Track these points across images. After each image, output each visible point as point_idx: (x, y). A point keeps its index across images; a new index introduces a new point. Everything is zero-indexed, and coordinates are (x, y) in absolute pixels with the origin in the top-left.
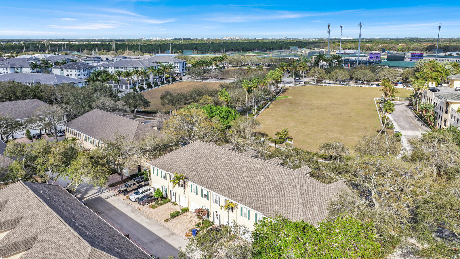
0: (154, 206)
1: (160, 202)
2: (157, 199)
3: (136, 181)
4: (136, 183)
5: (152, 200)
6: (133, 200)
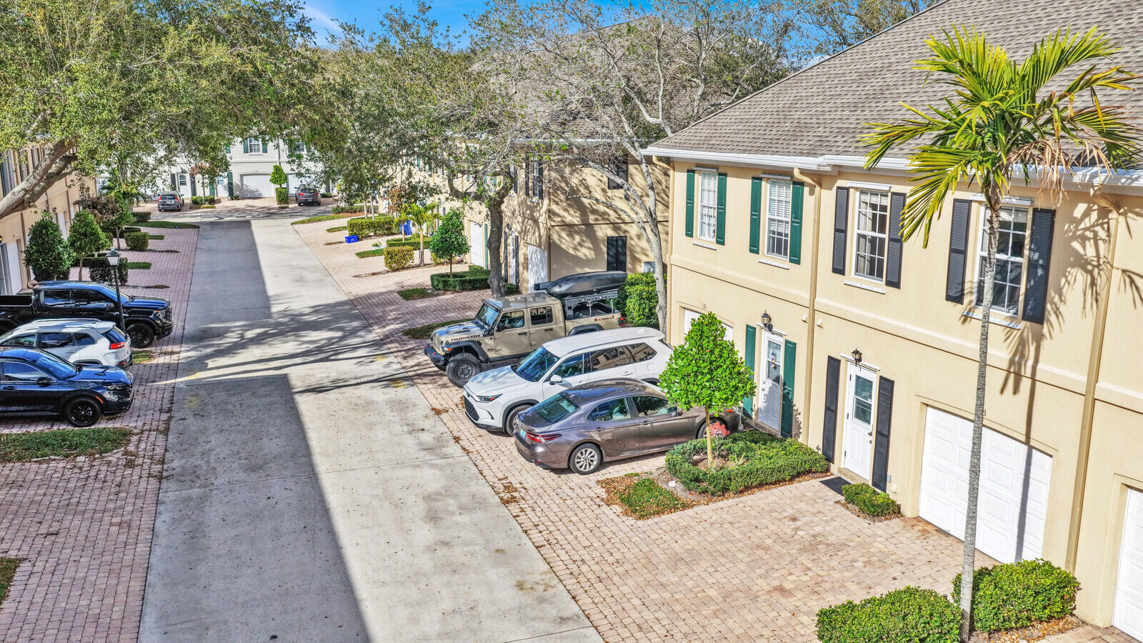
0: (649, 485)
1: (711, 464)
2: (694, 431)
3: (561, 296)
4: (556, 306)
5: (644, 436)
6: (492, 414)
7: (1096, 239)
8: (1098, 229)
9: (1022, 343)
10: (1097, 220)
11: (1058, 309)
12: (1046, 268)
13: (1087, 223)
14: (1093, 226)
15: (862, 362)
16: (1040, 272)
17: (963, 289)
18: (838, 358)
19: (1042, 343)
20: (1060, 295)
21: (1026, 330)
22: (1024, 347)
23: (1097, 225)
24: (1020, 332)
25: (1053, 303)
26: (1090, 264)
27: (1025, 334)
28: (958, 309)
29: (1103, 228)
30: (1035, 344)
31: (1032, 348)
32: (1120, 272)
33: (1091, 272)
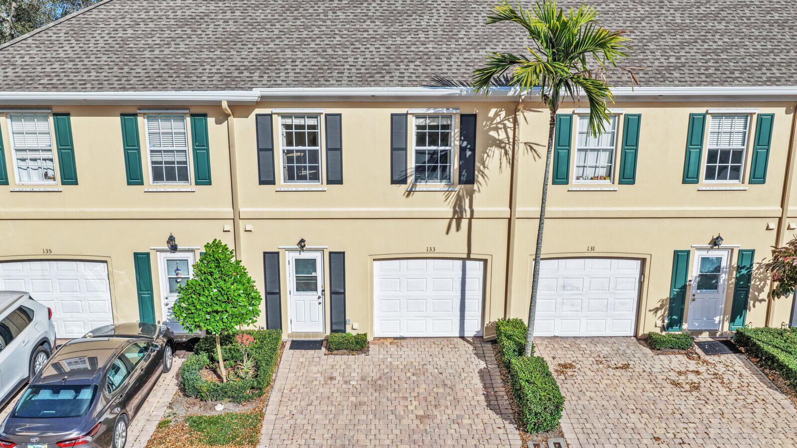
7: (505, 128)
8: (506, 122)
9: (459, 199)
10: (505, 117)
11: (483, 173)
12: (473, 150)
13: (498, 119)
14: (503, 121)
15: (306, 247)
16: (469, 153)
17: (406, 174)
18: (276, 250)
19: (474, 195)
20: (483, 164)
21: (461, 191)
22: (461, 201)
23: (505, 120)
24: (457, 192)
25: (480, 171)
26: (503, 142)
27: (461, 193)
28: (403, 188)
29: (509, 121)
30: (469, 198)
31: (467, 201)
32: (523, 144)
33: (504, 148)
